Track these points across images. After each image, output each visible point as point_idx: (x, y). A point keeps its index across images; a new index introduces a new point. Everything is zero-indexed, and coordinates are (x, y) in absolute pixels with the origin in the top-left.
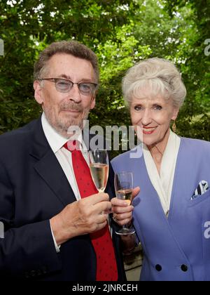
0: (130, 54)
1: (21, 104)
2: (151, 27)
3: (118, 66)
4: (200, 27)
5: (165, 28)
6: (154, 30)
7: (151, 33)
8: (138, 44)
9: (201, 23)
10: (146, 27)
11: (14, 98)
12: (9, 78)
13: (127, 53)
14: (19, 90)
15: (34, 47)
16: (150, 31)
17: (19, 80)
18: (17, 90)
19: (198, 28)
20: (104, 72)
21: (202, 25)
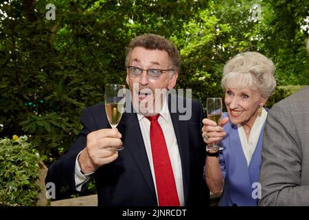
0: (211, 32)
1: (116, 75)
2: (233, 7)
3: (201, 42)
4: (276, 8)
5: (244, 8)
6: (234, 10)
7: (233, 13)
8: (219, 22)
9: (277, 5)
10: (228, 7)
11: (110, 69)
12: (107, 53)
13: (209, 31)
14: (114, 63)
15: (128, 25)
16: (231, 11)
17: (115, 54)
18: (112, 62)
19: (274, 9)
20: (188, 47)
21: (277, 7)
